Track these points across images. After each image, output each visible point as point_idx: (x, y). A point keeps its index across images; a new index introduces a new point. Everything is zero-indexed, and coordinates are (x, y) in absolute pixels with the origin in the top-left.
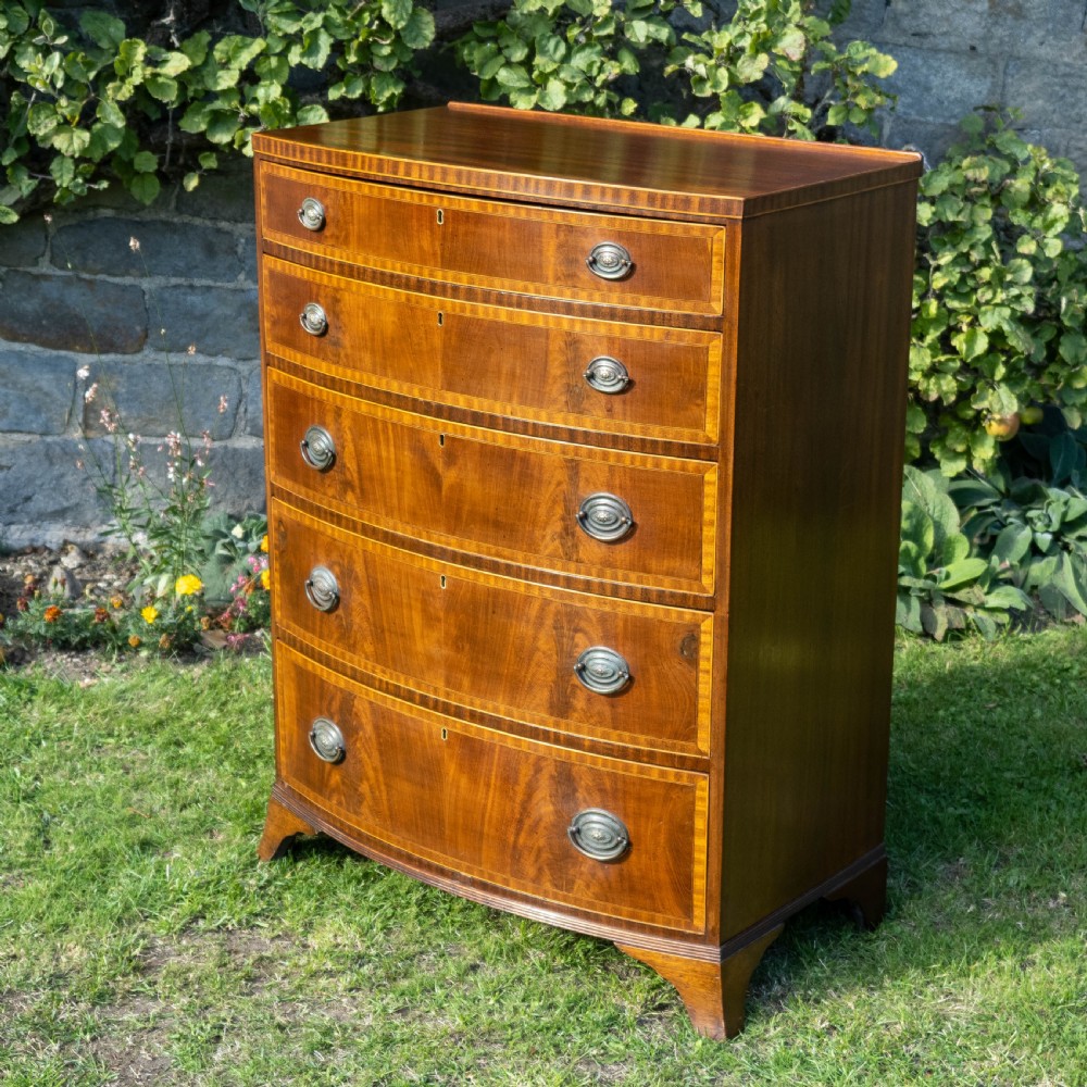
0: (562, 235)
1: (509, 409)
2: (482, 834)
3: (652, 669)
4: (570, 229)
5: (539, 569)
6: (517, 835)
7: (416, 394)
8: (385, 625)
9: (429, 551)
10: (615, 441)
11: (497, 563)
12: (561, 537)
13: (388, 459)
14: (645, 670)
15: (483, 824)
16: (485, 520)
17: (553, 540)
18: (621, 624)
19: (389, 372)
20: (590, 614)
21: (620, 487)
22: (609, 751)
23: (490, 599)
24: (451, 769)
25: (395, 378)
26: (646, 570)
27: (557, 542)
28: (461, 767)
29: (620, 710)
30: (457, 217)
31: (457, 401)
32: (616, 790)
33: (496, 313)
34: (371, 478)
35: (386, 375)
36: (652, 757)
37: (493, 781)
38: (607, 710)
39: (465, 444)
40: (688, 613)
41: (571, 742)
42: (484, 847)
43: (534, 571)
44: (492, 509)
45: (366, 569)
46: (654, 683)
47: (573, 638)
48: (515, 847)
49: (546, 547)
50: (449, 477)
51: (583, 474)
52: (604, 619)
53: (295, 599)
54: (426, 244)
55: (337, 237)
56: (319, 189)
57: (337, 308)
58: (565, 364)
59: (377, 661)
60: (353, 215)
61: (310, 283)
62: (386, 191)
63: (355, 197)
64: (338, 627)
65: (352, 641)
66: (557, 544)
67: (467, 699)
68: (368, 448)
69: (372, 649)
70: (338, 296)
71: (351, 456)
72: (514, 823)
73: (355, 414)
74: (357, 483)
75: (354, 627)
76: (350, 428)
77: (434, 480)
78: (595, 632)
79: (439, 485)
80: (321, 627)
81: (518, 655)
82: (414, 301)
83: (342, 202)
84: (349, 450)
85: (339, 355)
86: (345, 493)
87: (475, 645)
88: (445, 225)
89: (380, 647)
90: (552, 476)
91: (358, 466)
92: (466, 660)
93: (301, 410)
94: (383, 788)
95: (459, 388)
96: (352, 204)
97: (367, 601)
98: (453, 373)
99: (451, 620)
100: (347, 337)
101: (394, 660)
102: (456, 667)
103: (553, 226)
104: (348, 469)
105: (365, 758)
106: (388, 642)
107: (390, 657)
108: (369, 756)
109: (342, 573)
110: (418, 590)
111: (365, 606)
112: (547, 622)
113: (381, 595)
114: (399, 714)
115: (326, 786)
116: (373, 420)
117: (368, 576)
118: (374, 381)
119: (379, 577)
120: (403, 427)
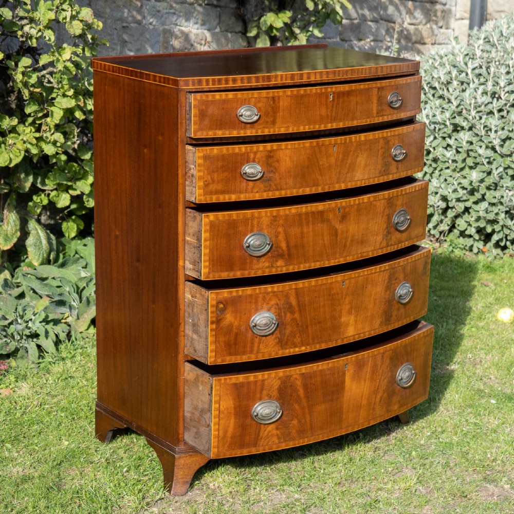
0: (380, 93)
4: (382, 89)
6: (376, 397)
8: (309, 322)
12: (386, 236)
13: (309, 232)
16: (357, 242)
18: (409, 268)
19: (304, 184)
21: (406, 204)
23: (365, 282)
24: (348, 382)
25: (308, 186)
30: (339, 94)
31: (341, 186)
33: (359, 137)
34: (296, 247)
35: (302, 187)
38: (403, 311)
44: (361, 235)
45: (298, 299)
50: (341, 228)
51: (395, 203)
52: (404, 269)
53: (232, 342)
54: (324, 112)
55: (267, 122)
56: (254, 100)
57: (271, 161)
58: (384, 153)
59: (303, 345)
60: (279, 108)
61: (248, 153)
62: (302, 90)
63: (281, 98)
64: (273, 340)
65: (283, 343)
66: (385, 240)
67: (352, 338)
68: (295, 231)
69: (299, 340)
70: (272, 154)
71: (283, 240)
72: (376, 392)
73: (286, 216)
74: (286, 252)
75: (287, 335)
76: (282, 225)
77: (335, 233)
78: (402, 276)
79: (336, 235)
80: (259, 346)
81: (375, 303)
82: (321, 144)
83: (272, 103)
84: (281, 237)
85: (271, 185)
86: (277, 261)
87: (356, 309)
88: (333, 100)
89: (305, 336)
90: (385, 209)
91: (288, 243)
92: (352, 319)
93: (240, 229)
94: (308, 416)
95: (343, 180)
96: (279, 102)
97: (297, 315)
98: (340, 173)
99: (347, 302)
100: (277, 174)
101: (313, 339)
102: (348, 325)
103: (377, 89)
104: (280, 247)
105: (296, 406)
106: (310, 331)
107: (310, 337)
108: (299, 404)
109: (279, 309)
110: (330, 295)
111: (296, 319)
112: (386, 281)
113: (307, 308)
114: (321, 371)
115: (261, 439)
116: (300, 215)
117: (299, 302)
118: (294, 192)
119: (306, 299)
120: (318, 212)
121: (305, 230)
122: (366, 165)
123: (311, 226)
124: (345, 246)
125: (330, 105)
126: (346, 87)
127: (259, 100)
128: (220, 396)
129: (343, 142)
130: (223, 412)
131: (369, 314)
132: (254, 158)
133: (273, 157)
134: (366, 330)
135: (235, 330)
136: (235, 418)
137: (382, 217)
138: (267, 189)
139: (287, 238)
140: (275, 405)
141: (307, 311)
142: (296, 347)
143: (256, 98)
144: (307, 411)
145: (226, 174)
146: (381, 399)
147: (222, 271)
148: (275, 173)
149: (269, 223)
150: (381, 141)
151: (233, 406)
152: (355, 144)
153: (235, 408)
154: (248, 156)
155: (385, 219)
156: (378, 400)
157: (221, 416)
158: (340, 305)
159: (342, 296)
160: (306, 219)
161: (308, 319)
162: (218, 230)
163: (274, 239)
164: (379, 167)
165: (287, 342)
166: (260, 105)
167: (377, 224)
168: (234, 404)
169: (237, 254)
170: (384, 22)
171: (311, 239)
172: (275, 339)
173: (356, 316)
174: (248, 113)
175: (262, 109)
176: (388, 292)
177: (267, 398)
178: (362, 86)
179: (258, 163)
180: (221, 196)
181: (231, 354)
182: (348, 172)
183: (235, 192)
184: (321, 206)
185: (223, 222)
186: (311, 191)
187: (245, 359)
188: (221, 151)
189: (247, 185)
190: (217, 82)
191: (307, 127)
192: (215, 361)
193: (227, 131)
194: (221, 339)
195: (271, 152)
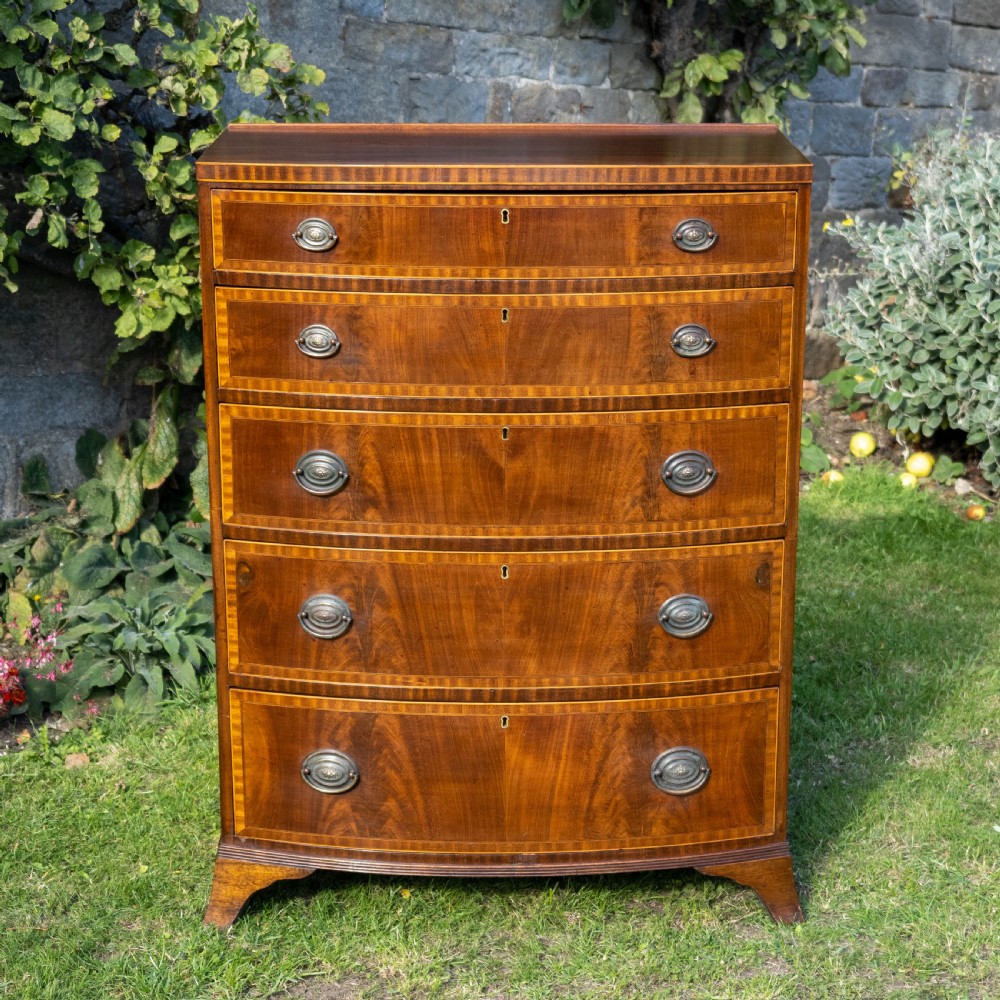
0: (645, 218)
1: (587, 389)
2: (550, 808)
3: (730, 604)
4: (655, 210)
5: (618, 535)
6: (592, 797)
7: (472, 394)
8: (424, 632)
9: (487, 545)
10: (698, 400)
11: (571, 540)
12: (642, 500)
13: (432, 465)
14: (723, 606)
15: (552, 798)
16: (558, 501)
17: (633, 505)
18: (701, 568)
19: (434, 377)
20: (671, 565)
21: (702, 442)
22: (689, 690)
23: (563, 577)
24: (513, 753)
25: (443, 382)
26: (724, 514)
27: (638, 507)
28: (525, 749)
29: (701, 648)
30: (526, 213)
31: (525, 392)
32: (695, 725)
33: (572, 300)
34: (405, 489)
35: (430, 381)
36: (729, 685)
37: (564, 753)
38: (687, 652)
39: (535, 432)
40: (762, 545)
41: (651, 692)
42: (553, 820)
43: (613, 539)
44: (566, 488)
45: (397, 583)
46: (732, 616)
47: (654, 594)
48: (589, 809)
49: (626, 513)
50: (512, 468)
51: (666, 437)
52: (684, 567)
53: (269, 638)
54: (487, 245)
56: (327, 209)
57: (357, 325)
58: (649, 336)
59: (411, 672)
60: (382, 229)
61: (310, 306)
63: (385, 210)
64: (348, 651)
65: (371, 660)
67: (534, 680)
68: (401, 459)
69: (403, 661)
70: (358, 313)
71: (374, 472)
72: (589, 787)
73: (381, 428)
74: (383, 497)
75: (376, 645)
76: (373, 444)
77: (497, 476)
78: (677, 582)
79: (500, 480)
80: (319, 657)
82: (470, 303)
83: (365, 217)
84: (371, 466)
85: (358, 371)
86: (364, 511)
87: (544, 625)
88: (510, 223)
89: (416, 656)
90: (634, 445)
91: (386, 480)
92: (532, 643)
93: (288, 439)
94: (419, 799)
96: (380, 217)
97: (396, 614)
98: (521, 365)
99: (516, 608)
100: (371, 353)
101: (436, 665)
102: (520, 653)
103: (636, 211)
104: (370, 486)
105: (392, 775)
106: (427, 649)
107: (430, 663)
108: (398, 771)
109: (357, 594)
110: (471, 588)
111: (394, 620)
112: (627, 584)
113: (418, 604)
114: (443, 718)
115: (324, 820)
116: (411, 431)
117: (399, 589)
118: (412, 392)
119: (415, 584)
120: (452, 430)
121: (424, 461)
122: (592, 357)
123: (437, 454)
124: (524, 505)
125: (503, 233)
126: (548, 201)
127: (338, 211)
128: (242, 724)
129: (527, 304)
131: (579, 642)
132: (322, 316)
133: (360, 317)
135: (272, 619)
136: (271, 770)
137: (628, 461)
138: (350, 377)
139: (383, 471)
140: (345, 762)
141: (419, 609)
142: (396, 672)
143: (331, 207)
144: (415, 788)
145: (269, 341)
147: (257, 514)
148: (366, 349)
149: (344, 436)
150: (639, 314)
151: (266, 747)
152: (559, 312)
153: (270, 751)
154: (310, 311)
155: (636, 464)
158: (498, 610)
159: (502, 596)
160: (424, 438)
161: (422, 624)
162: (248, 437)
163: (355, 468)
164: (634, 363)
165: (376, 660)
166: (340, 220)
168: (269, 744)
170: (957, 71)
171: (438, 479)
172: (352, 649)
173: (541, 640)
174: (315, 233)
175: (345, 227)
176: (634, 607)
177: (330, 745)
178: (591, 201)
179: (330, 326)
180: (263, 381)
181: (268, 661)
182: (542, 366)
183: (287, 376)
184: (458, 419)
185: (256, 423)
186: (451, 392)
187: (293, 676)
188: (259, 296)
189: (311, 366)
190: (264, 174)
191: (448, 270)
192: (239, 668)
193: (277, 264)
194: (248, 630)
195: (356, 308)
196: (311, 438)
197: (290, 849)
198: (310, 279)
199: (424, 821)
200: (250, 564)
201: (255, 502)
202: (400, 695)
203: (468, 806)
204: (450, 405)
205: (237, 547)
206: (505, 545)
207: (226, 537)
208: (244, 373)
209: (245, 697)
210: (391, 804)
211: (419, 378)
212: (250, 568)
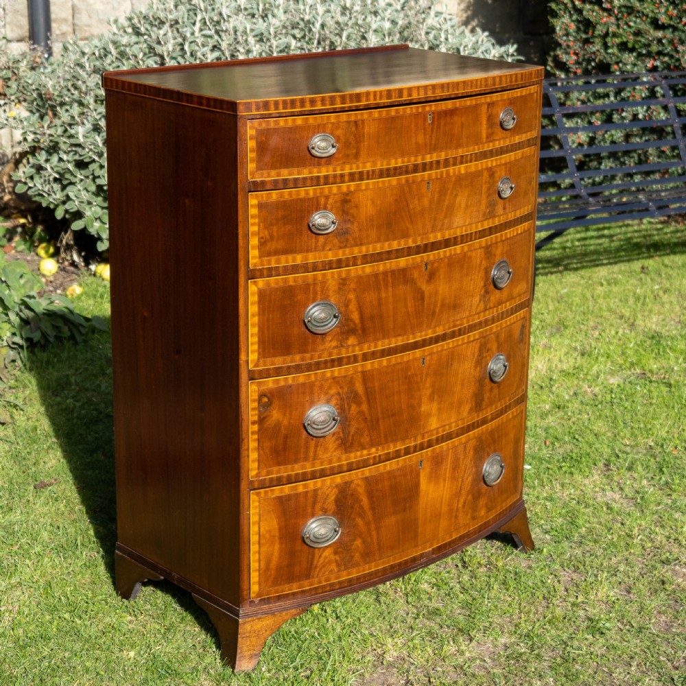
0: (490, 110)
1: (464, 228)
2: (440, 515)
3: (512, 355)
4: (493, 105)
5: (474, 322)
6: (458, 501)
7: (411, 243)
8: (380, 415)
9: (415, 346)
10: (505, 226)
11: (454, 332)
12: (484, 297)
13: (388, 298)
14: (510, 357)
15: (441, 508)
16: (449, 307)
17: (479, 301)
18: (503, 335)
19: (391, 236)
20: (493, 336)
21: (506, 252)
22: (497, 415)
23: (450, 357)
24: (424, 484)
25: (395, 239)
26: (512, 297)
28: (430, 480)
29: (501, 387)
30: (440, 114)
31: (436, 237)
33: (459, 170)
34: (372, 318)
35: (388, 240)
36: (510, 407)
37: (447, 476)
38: (497, 392)
39: (440, 262)
40: (522, 313)
41: (484, 422)
42: (441, 522)
43: (471, 325)
44: (453, 297)
45: (365, 385)
46: (512, 362)
47: (486, 358)
48: (457, 509)
49: (477, 308)
50: (429, 290)
51: (493, 253)
52: (497, 336)
53: (281, 447)
54: (421, 139)
55: (348, 156)
56: (330, 126)
57: (347, 206)
58: (489, 189)
59: (372, 446)
60: (364, 136)
61: (317, 198)
62: (393, 111)
63: (366, 122)
64: (334, 442)
65: (348, 444)
66: (482, 302)
67: (435, 432)
68: (370, 297)
69: (368, 439)
70: (348, 198)
71: (354, 310)
72: (457, 494)
73: (360, 278)
74: (359, 326)
75: (352, 433)
76: (354, 290)
77: (420, 296)
78: (494, 347)
79: (423, 299)
80: (316, 451)
81: (463, 384)
82: (411, 181)
83: (354, 129)
84: (353, 306)
85: (347, 240)
86: (347, 339)
87: (440, 392)
88: (433, 122)
89: (375, 433)
90: (481, 261)
91: (361, 314)
92: (435, 406)
93: (299, 297)
94: (374, 533)
95: (438, 228)
96: (363, 128)
97: (364, 407)
98: (435, 219)
99: (428, 385)
100: (356, 224)
101: (386, 437)
102: (429, 415)
103: (486, 106)
104: (352, 320)
105: (359, 521)
106: (382, 427)
107: (382, 436)
108: (363, 518)
109: (342, 399)
110: (406, 378)
111: (363, 412)
112: (476, 355)
113: (377, 397)
114: (389, 472)
115: (316, 567)
116: (376, 275)
117: (366, 389)
118: (378, 248)
119: (376, 384)
120: (399, 270)
121: (383, 295)
122: (467, 206)
123: (390, 289)
124: (434, 313)
125: (429, 129)
126: (449, 105)
127: (336, 126)
128: (260, 515)
129: (439, 177)
130: (264, 537)
131: (456, 399)
132: (326, 204)
133: (350, 201)
134: (452, 421)
135: (283, 432)
136: (281, 543)
137: (479, 272)
138: (342, 245)
139: (360, 308)
140: (332, 522)
141: (378, 400)
142: (363, 448)
143: (333, 123)
144: (373, 526)
145: (288, 227)
146: (465, 503)
147: (275, 356)
148: (352, 223)
149: (336, 287)
150: (486, 174)
151: (277, 527)
152: (453, 179)
153: (280, 529)
154: (317, 201)
155: (482, 274)
156: (460, 505)
157: (262, 542)
158: (419, 389)
159: (421, 379)
160: (384, 280)
161: (379, 411)
162: (270, 301)
163: (343, 309)
164: (483, 207)
165: (352, 443)
166: (339, 132)
167: (472, 282)
168: (279, 524)
169: (295, 332)
171: (391, 306)
172: (337, 440)
173: (440, 403)
174: (323, 144)
175: (342, 137)
176: (478, 368)
177: (321, 513)
178: (468, 102)
179: (331, 210)
180: (283, 258)
181: (279, 464)
182: (445, 218)
183: (300, 252)
184: (402, 262)
185: (277, 289)
186: (399, 244)
187: (298, 469)
188: (282, 195)
189: (317, 241)
190: (289, 105)
191: (400, 160)
192: (258, 475)
193: (295, 170)
194: (267, 444)
195: (347, 194)
196: (315, 293)
197: (291, 597)
198: (318, 177)
199: (376, 547)
200: (269, 395)
201: (273, 349)
202: (365, 464)
203: (401, 528)
204: (399, 253)
205: (259, 384)
206: (424, 343)
207: (252, 379)
208: (269, 254)
209: (263, 495)
210: (358, 542)
211: (382, 238)
212: (269, 399)
